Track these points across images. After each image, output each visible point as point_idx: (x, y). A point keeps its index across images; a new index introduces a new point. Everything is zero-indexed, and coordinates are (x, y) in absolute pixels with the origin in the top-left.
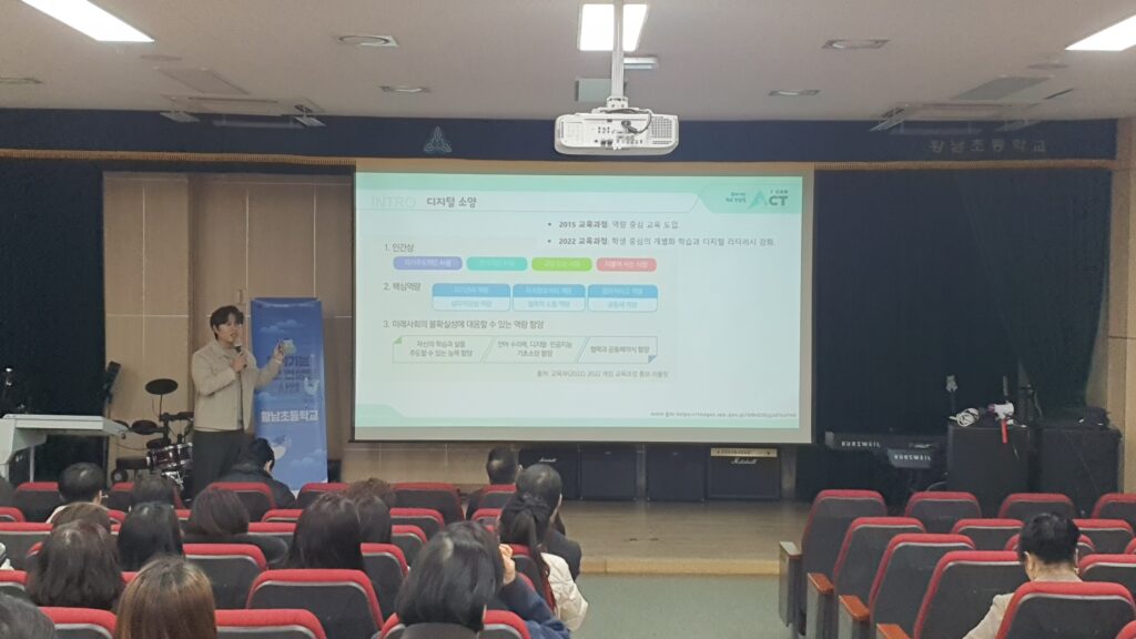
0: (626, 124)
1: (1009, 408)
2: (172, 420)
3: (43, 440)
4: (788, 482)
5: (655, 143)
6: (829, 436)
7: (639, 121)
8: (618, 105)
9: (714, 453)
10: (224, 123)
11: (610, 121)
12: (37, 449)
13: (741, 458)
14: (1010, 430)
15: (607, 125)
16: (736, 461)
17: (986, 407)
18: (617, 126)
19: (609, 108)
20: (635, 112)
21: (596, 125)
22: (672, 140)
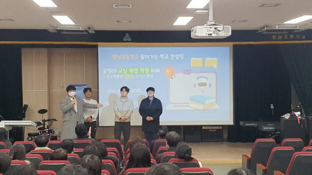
0: (215, 28)
1: (299, 113)
2: (46, 121)
3: (11, 128)
4: (225, 136)
5: (225, 34)
6: (241, 123)
8: (212, 23)
9: (203, 128)
10: (64, 33)
11: (211, 28)
13: (211, 129)
14: (300, 120)
16: (210, 130)
18: (213, 29)
19: (209, 24)
20: (218, 25)
21: (206, 29)
22: (230, 33)
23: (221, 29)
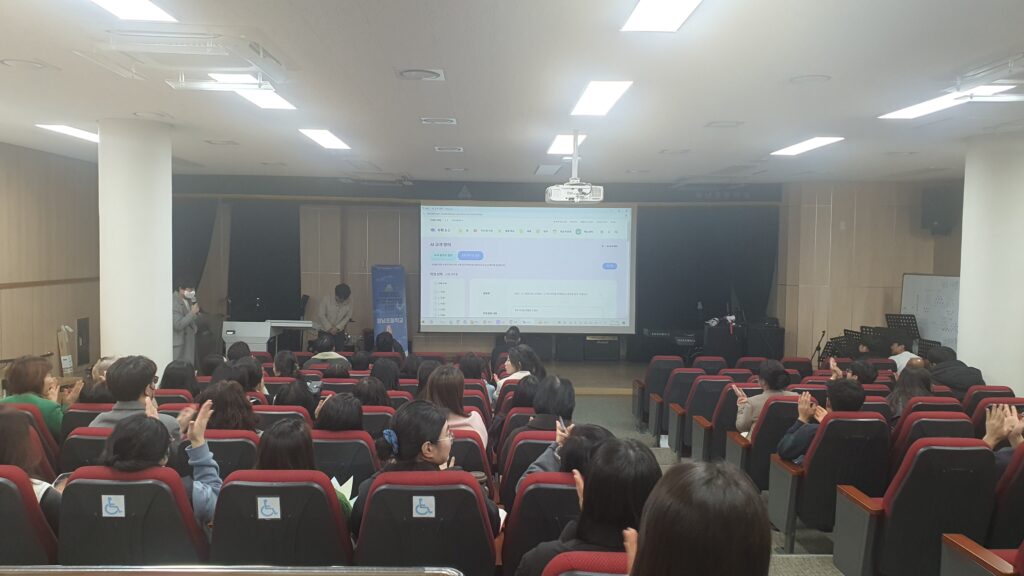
0: (580, 190)
1: (733, 318)
4: (623, 352)
5: (594, 198)
6: (646, 331)
7: (587, 189)
8: (576, 182)
9: (588, 338)
10: (365, 184)
11: (572, 189)
12: (279, 336)
14: (734, 328)
15: (570, 191)
16: (600, 343)
17: (722, 316)
18: (576, 191)
19: (572, 183)
20: (584, 185)
21: (567, 191)
22: (601, 198)
23: (588, 191)
